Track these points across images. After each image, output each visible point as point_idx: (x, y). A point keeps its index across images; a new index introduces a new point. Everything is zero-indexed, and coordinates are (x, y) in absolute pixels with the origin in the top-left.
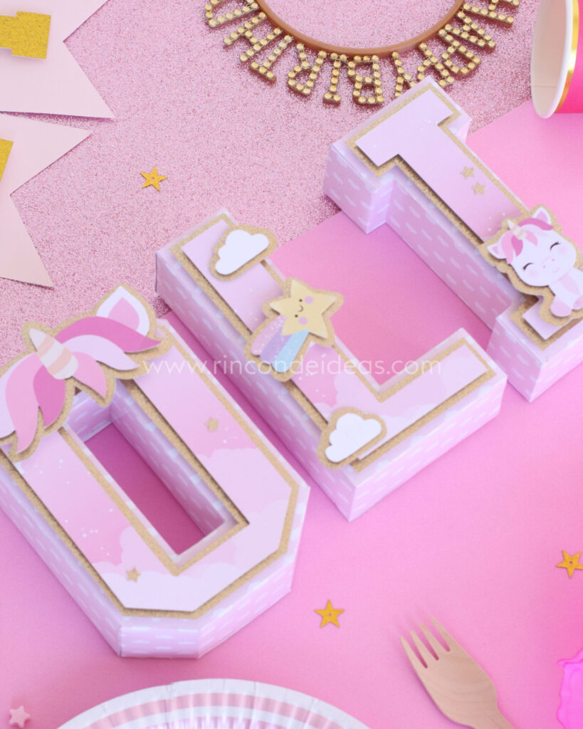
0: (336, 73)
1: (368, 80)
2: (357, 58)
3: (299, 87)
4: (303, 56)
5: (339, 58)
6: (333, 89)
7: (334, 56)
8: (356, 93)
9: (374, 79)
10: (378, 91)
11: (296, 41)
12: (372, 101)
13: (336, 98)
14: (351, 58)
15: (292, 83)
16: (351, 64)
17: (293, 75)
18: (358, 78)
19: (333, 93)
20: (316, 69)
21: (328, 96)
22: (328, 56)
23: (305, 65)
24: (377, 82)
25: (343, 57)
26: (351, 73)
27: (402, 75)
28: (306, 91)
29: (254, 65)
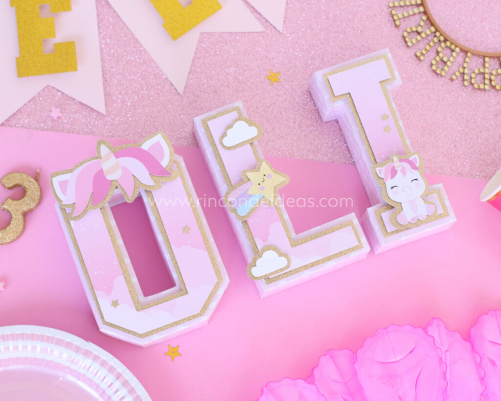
0: (432, 44)
1: (445, 59)
2: (448, 44)
3: (407, 39)
4: (422, 23)
5: (439, 37)
6: (424, 52)
7: (438, 34)
8: (434, 62)
9: (449, 60)
10: (446, 68)
11: (425, 13)
12: (438, 71)
13: (422, 58)
14: (446, 40)
15: (405, 34)
16: (443, 45)
17: (409, 30)
18: (441, 55)
19: (422, 54)
20: (423, 35)
21: (418, 54)
22: (435, 32)
23: (420, 29)
24: (449, 63)
25: (442, 38)
26: (439, 49)
27: (464, 68)
28: (409, 44)
29: (394, 12)
